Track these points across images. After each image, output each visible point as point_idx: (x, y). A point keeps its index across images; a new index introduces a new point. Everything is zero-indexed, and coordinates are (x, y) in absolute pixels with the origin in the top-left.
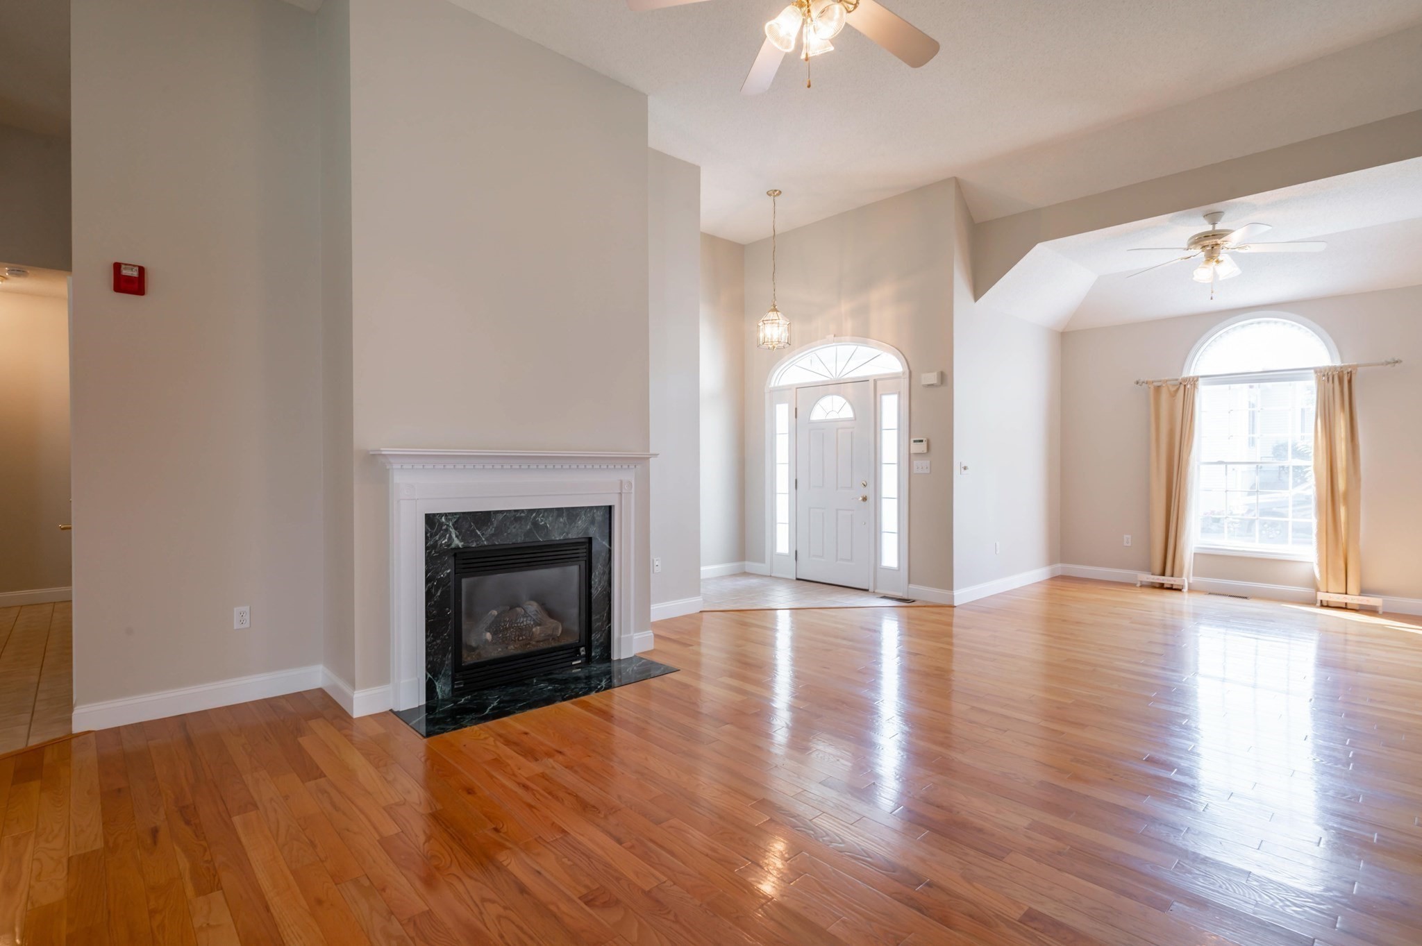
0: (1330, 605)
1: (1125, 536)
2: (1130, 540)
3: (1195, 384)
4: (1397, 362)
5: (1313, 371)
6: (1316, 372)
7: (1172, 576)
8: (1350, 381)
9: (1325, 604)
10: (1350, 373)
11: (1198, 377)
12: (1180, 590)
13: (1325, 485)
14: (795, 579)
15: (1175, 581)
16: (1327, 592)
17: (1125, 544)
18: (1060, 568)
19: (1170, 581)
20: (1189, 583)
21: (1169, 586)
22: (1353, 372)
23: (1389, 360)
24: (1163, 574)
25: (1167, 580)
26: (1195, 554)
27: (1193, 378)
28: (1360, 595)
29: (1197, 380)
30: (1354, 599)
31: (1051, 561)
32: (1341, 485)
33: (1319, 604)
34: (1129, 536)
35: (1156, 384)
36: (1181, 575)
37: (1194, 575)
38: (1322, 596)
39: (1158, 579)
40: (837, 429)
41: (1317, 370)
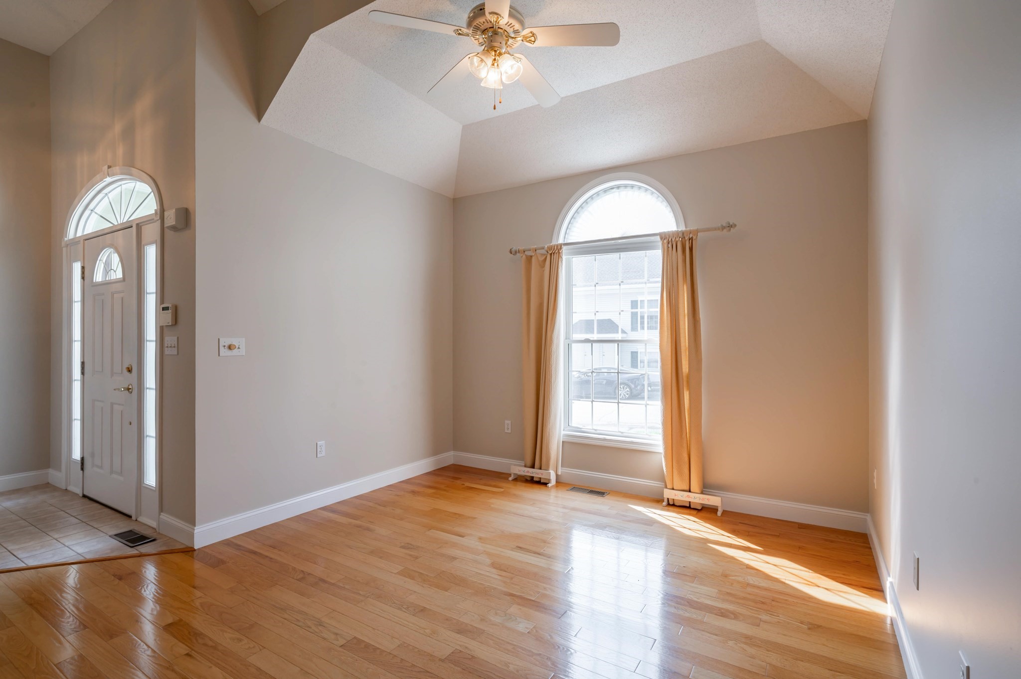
0: (676, 504)
1: (507, 422)
2: (510, 427)
3: (559, 253)
4: (732, 226)
5: (658, 238)
6: (661, 238)
7: (541, 469)
8: (691, 249)
9: (671, 503)
10: (691, 239)
11: (561, 245)
12: (545, 484)
13: (670, 366)
14: (81, 495)
15: (542, 474)
16: (673, 489)
17: (506, 431)
18: (450, 457)
19: (538, 474)
20: (557, 475)
21: (538, 480)
22: (694, 238)
23: (724, 225)
24: (533, 467)
25: (536, 473)
26: (563, 442)
27: (557, 246)
28: (702, 493)
29: (561, 248)
30: (697, 499)
31: (436, 448)
32: (685, 368)
33: (665, 503)
34: (509, 422)
35: (528, 253)
36: (547, 469)
37: (562, 466)
38: (668, 494)
39: (528, 472)
40: (113, 294)
41: (663, 236)
